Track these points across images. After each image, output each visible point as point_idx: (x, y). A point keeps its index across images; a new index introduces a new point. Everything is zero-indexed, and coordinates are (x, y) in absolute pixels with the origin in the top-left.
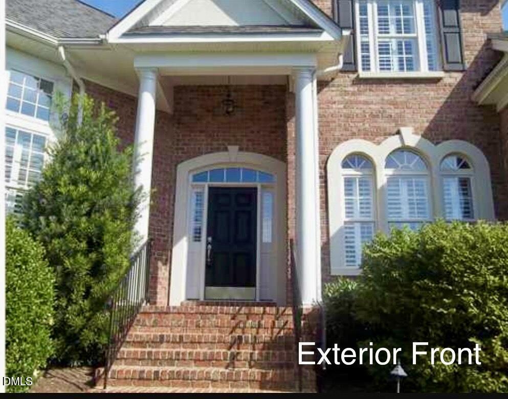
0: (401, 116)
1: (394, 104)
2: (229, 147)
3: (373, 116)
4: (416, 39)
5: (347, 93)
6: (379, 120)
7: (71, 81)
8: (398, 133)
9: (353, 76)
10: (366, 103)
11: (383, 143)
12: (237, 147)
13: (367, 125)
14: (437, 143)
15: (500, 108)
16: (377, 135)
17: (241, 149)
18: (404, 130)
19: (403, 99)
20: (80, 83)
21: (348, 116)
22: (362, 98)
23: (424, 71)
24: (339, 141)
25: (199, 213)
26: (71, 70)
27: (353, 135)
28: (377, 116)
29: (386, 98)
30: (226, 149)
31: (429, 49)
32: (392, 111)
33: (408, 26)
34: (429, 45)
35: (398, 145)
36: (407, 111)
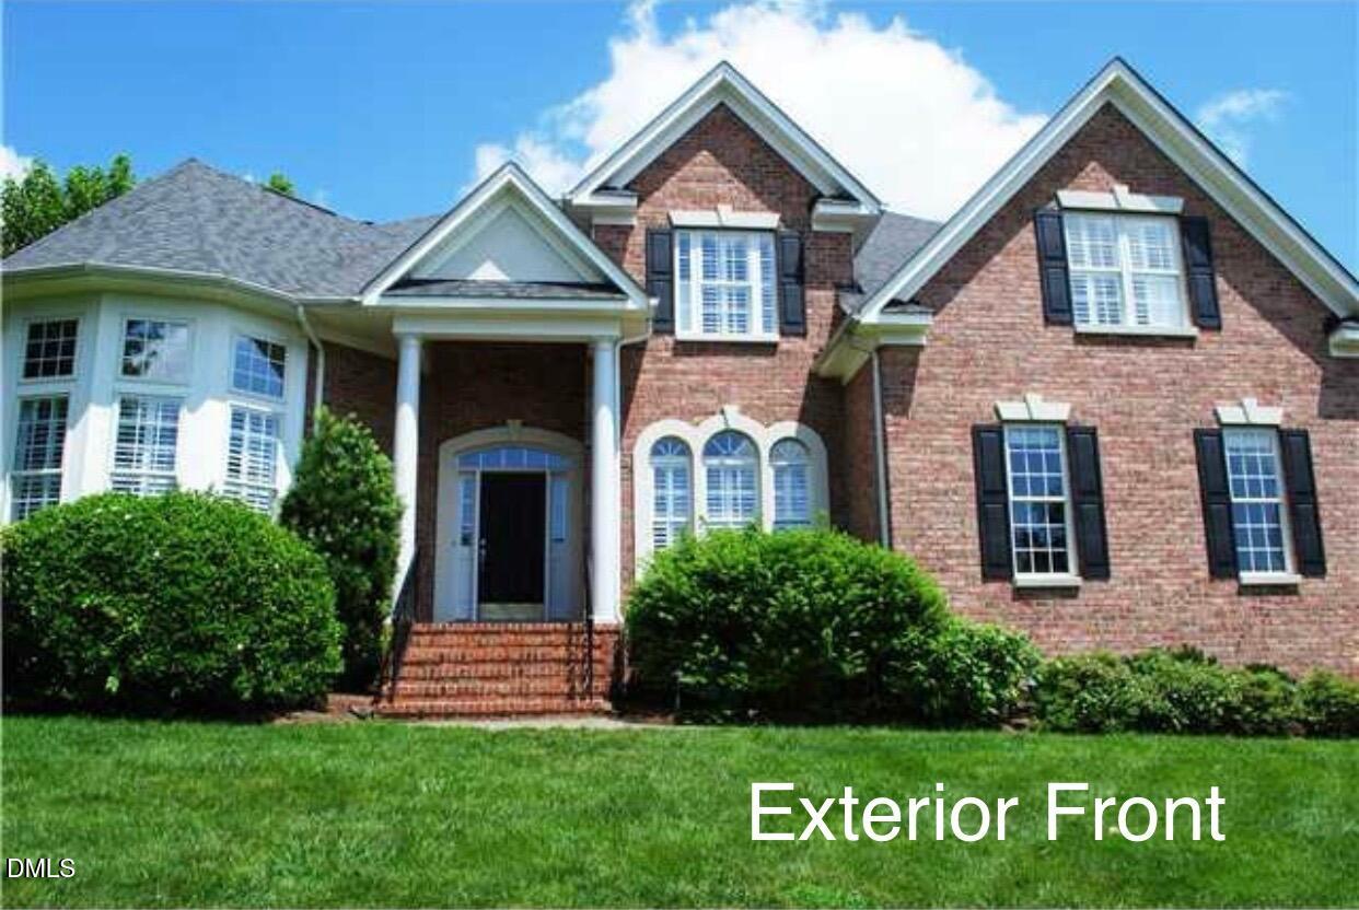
0: (726, 390)
1: (718, 374)
2: (510, 421)
3: (693, 390)
4: (749, 288)
5: (660, 360)
6: (698, 395)
7: (305, 342)
8: (722, 412)
9: (669, 340)
10: (684, 373)
11: (703, 424)
12: (518, 422)
13: (684, 402)
14: (767, 426)
15: (846, 381)
16: (693, 414)
17: (524, 424)
18: (727, 408)
19: (729, 369)
20: (319, 346)
21: (660, 390)
22: (679, 366)
23: (757, 332)
24: (648, 422)
25: (468, 509)
26: (307, 328)
27: (666, 414)
28: (697, 391)
29: (709, 366)
30: (504, 424)
31: (766, 302)
32: (716, 384)
33: (741, 272)
34: (766, 296)
35: (722, 427)
36: (734, 384)
